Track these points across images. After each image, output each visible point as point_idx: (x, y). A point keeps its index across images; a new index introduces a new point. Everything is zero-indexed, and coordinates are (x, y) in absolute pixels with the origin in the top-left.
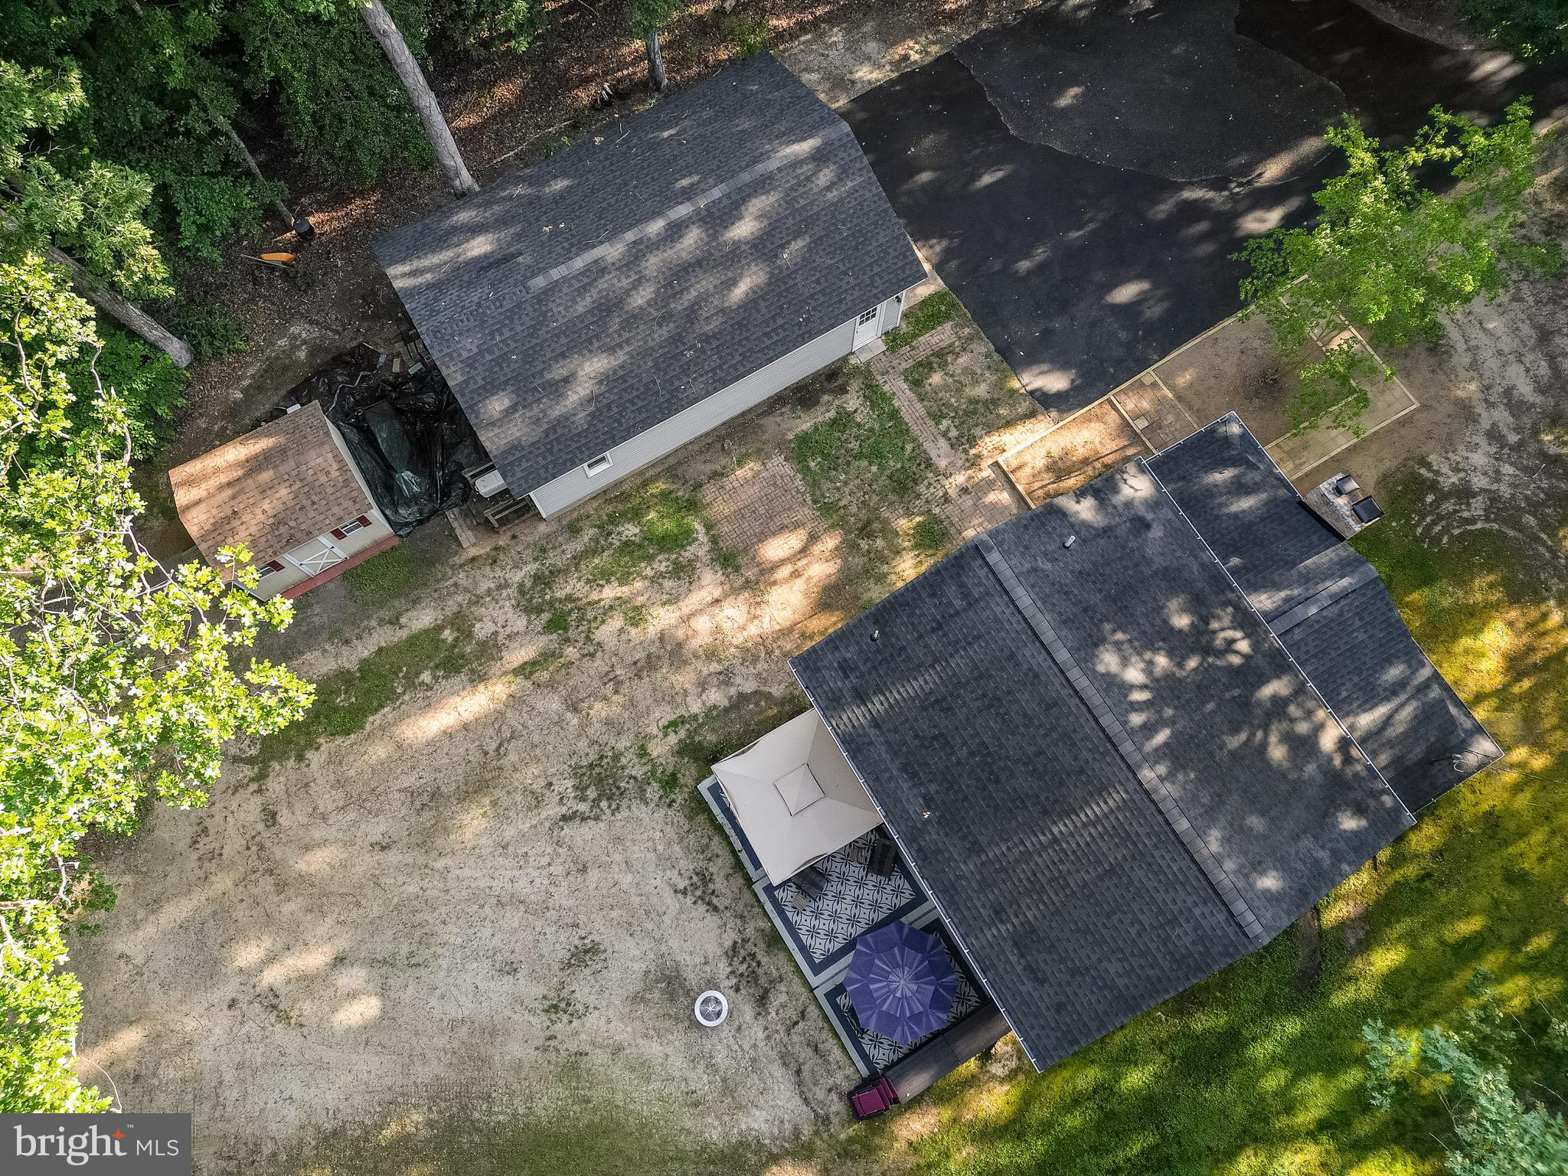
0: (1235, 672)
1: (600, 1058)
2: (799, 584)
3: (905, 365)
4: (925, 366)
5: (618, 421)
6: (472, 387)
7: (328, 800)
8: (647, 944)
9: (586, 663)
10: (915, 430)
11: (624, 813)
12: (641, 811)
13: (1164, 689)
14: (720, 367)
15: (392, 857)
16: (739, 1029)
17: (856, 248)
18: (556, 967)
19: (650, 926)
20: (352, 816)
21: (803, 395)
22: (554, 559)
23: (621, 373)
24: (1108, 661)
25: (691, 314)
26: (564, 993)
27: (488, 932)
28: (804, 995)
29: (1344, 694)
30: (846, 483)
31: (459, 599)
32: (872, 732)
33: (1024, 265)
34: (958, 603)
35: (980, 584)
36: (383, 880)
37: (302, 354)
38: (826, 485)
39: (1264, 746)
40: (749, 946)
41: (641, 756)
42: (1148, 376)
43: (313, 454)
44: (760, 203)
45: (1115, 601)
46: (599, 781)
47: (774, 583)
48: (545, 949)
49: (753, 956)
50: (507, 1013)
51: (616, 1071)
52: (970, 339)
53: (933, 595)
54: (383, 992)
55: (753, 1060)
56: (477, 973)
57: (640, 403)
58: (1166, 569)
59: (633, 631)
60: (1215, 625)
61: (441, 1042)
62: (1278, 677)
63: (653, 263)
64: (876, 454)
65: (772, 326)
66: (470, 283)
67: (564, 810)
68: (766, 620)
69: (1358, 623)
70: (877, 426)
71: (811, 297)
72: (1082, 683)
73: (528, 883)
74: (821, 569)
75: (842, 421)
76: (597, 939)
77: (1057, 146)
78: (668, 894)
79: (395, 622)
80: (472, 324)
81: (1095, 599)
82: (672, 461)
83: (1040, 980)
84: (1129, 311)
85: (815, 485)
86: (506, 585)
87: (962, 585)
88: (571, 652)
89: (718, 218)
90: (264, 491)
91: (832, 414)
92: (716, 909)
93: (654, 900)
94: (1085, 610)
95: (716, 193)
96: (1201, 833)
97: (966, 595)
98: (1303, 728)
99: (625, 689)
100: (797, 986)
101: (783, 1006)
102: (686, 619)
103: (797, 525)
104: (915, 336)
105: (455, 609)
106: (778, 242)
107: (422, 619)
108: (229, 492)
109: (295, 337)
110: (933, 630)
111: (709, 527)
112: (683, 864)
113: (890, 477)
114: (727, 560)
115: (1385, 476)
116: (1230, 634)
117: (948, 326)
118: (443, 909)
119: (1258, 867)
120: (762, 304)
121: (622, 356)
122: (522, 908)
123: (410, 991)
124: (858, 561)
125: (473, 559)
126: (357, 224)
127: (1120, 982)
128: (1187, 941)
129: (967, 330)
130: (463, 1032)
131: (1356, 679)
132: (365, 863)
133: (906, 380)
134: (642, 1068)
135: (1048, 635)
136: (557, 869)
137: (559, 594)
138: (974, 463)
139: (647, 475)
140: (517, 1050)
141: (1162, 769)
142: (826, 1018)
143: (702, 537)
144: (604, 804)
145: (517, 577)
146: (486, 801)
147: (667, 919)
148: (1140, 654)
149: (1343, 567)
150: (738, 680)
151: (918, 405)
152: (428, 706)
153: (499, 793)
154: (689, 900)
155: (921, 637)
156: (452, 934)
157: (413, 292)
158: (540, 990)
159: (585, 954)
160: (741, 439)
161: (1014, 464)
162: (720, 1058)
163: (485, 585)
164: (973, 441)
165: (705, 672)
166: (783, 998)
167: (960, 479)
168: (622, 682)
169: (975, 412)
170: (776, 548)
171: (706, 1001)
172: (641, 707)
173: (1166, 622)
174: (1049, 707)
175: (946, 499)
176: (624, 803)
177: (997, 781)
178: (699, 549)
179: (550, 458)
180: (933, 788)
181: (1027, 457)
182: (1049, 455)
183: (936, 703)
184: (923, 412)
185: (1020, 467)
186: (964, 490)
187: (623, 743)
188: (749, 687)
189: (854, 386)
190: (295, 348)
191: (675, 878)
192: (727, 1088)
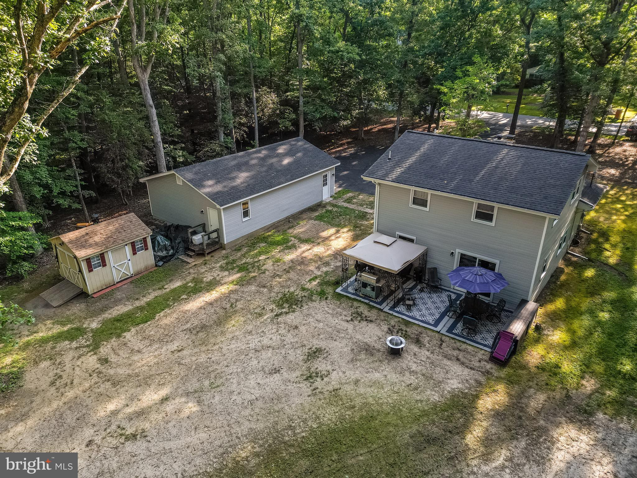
1: (348, 388)
2: (341, 239)
3: (342, 201)
4: (349, 200)
5: (253, 188)
8: (345, 341)
9: (262, 275)
10: (356, 209)
11: (306, 307)
12: (314, 304)
15: (186, 352)
16: (415, 354)
18: (301, 363)
19: (342, 335)
20: (157, 346)
21: (311, 210)
22: (233, 258)
26: (312, 370)
27: (255, 362)
28: (437, 335)
30: (340, 221)
31: (192, 275)
36: (184, 362)
38: (333, 222)
40: (397, 327)
41: (303, 290)
44: (283, 148)
46: (287, 301)
47: (331, 241)
48: (291, 358)
49: (401, 330)
50: (283, 387)
51: (362, 390)
52: (359, 194)
54: (199, 402)
55: (432, 363)
57: (260, 185)
59: (279, 263)
61: (247, 412)
65: (298, 170)
67: (275, 313)
70: (342, 210)
73: (269, 340)
74: (347, 235)
75: (329, 211)
76: (318, 347)
78: (345, 324)
79: (162, 288)
85: (329, 223)
86: (213, 268)
88: (253, 274)
91: (324, 211)
93: (339, 327)
101: (430, 341)
102: (299, 255)
103: (330, 229)
104: (341, 196)
105: (191, 278)
107: (175, 284)
111: (295, 237)
112: (345, 313)
113: (355, 217)
114: (307, 241)
117: (350, 193)
118: (224, 362)
120: (294, 165)
122: (271, 349)
125: (195, 265)
130: (259, 404)
133: (345, 202)
134: (375, 384)
136: (282, 331)
137: (240, 264)
140: (297, 400)
142: (453, 339)
144: (294, 307)
145: (218, 265)
146: (233, 321)
147: (349, 331)
150: (333, 264)
151: (353, 205)
153: (238, 318)
154: (356, 322)
156: (234, 369)
158: (298, 373)
159: (315, 354)
160: (295, 220)
162: (414, 367)
163: (203, 270)
165: (317, 265)
166: (428, 338)
168: (282, 276)
170: (326, 234)
172: (295, 279)
176: (304, 304)
178: (294, 242)
184: (355, 206)
187: (292, 289)
189: (328, 206)
191: (344, 318)
192: (427, 377)
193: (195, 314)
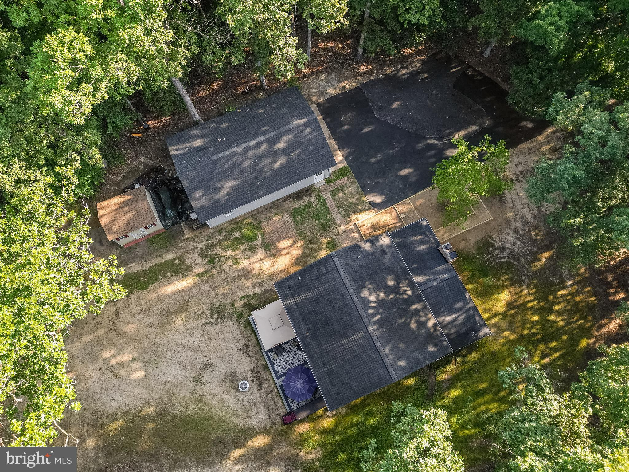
0: (405, 300)
1: (209, 397)
2: (289, 256)
3: (331, 189)
4: (337, 190)
5: (235, 203)
6: (191, 188)
7: (135, 310)
8: (227, 364)
9: (219, 275)
10: (331, 211)
11: (225, 324)
12: (230, 324)
13: (381, 303)
14: (268, 188)
15: (152, 330)
16: (252, 393)
17: (315, 154)
18: (199, 369)
19: (229, 359)
20: (142, 316)
21: (297, 196)
22: (213, 241)
23: (237, 187)
24: (365, 293)
25: (261, 170)
26: (200, 377)
27: (179, 356)
28: (273, 385)
29: (442, 310)
30: (307, 226)
31: (182, 251)
32: (295, 307)
33: (373, 160)
34: (324, 272)
35: (331, 267)
36: (149, 336)
37: (141, 167)
38: (301, 226)
39: (409, 323)
40: (258, 368)
41: (232, 306)
42: (407, 200)
43: (141, 203)
44: (286, 138)
45: (371, 276)
46: (218, 313)
47: (281, 255)
48: (196, 363)
49: (259, 372)
50: (182, 381)
51: (213, 402)
52: (353, 183)
53: (317, 268)
54: (146, 370)
55: (255, 403)
56: (175, 367)
57: (242, 197)
58: (389, 267)
59: (235, 266)
60: (401, 285)
61: (162, 387)
62: (418, 303)
63: (251, 153)
64: (318, 217)
65: (286, 176)
66: (193, 155)
67: (207, 321)
68: (277, 267)
69: (449, 289)
70: (319, 208)
71: (299, 168)
72: (355, 298)
73: (193, 342)
74: (296, 252)
75: (309, 206)
76: (212, 361)
77: (390, 121)
78: (235, 350)
79: (161, 256)
80: (192, 169)
81: (365, 274)
82: (253, 213)
83: (333, 385)
84: (405, 178)
85: (297, 225)
86: (197, 248)
87: (326, 266)
88: (214, 271)
89: (273, 141)
90: (126, 213)
91: (306, 203)
92: (249, 356)
93: (231, 351)
94: (361, 278)
95: (272, 134)
96: (383, 347)
97: (326, 270)
98: (423, 319)
99: (230, 285)
100: (271, 382)
101: (266, 388)
102: (251, 264)
103: (290, 237)
104: (335, 180)
105: (180, 254)
106: (290, 151)
107: (170, 256)
108: (114, 213)
109: (140, 161)
110: (316, 279)
111: (262, 235)
112: (241, 341)
113: (321, 225)
114: (267, 246)
115: (478, 241)
116: (406, 288)
117: (346, 178)
118: (166, 347)
119: (399, 359)
120: (284, 169)
121: (238, 182)
122: (190, 350)
123: (154, 371)
124: (308, 251)
125: (187, 239)
126: (163, 126)
127: (355, 388)
128: (375, 378)
129: (352, 180)
130: (169, 385)
131: (446, 306)
132: (145, 330)
133: (330, 194)
134: (221, 402)
135: (348, 284)
136: (202, 339)
137: (213, 252)
138: (348, 223)
139: (245, 217)
140: (184, 392)
141: (375, 327)
142: (279, 393)
143: (260, 238)
144: (219, 320)
145: (200, 245)
146: (183, 315)
147: (234, 358)
148: (375, 292)
149: (447, 271)
150: (265, 285)
151: (333, 203)
152: (169, 283)
153: (187, 313)
154: (242, 353)
155: (312, 280)
156: (168, 355)
157: (176, 156)
158: (193, 375)
159: (208, 366)
160: (276, 208)
161: (361, 225)
162: (245, 402)
163: (190, 247)
164: (349, 216)
165: (255, 282)
166: (267, 385)
167: (343, 228)
168: (229, 282)
169: (351, 207)
170: (283, 244)
171: (242, 384)
172: (234, 291)
173: (386, 283)
174: (346, 305)
175: (338, 234)
176: (225, 320)
177: (329, 326)
178: (258, 242)
179: (212, 212)
180: (310, 326)
181: (365, 223)
182: (372, 223)
183: (314, 301)
184: (334, 205)
185: (362, 226)
186: (344, 232)
187: (227, 302)
188: (268, 288)
189: (314, 194)
190: (140, 165)
191: (238, 345)
192: (246, 411)
193: (169, 296)
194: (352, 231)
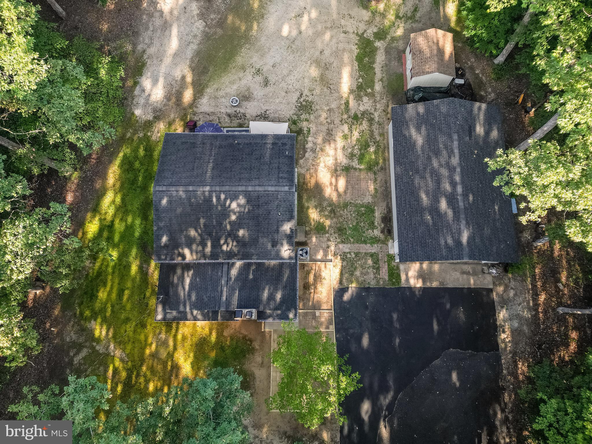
0: (219, 240)
1: (241, 75)
2: (328, 183)
3: (380, 256)
4: (376, 261)
5: (400, 144)
6: (431, 106)
7: (341, 46)
8: (259, 97)
9: (340, 119)
10: (357, 245)
11: (294, 108)
12: (292, 112)
13: (226, 212)
14: (402, 181)
15: (318, 53)
17: (421, 242)
18: (268, 76)
19: (263, 100)
20: (334, 49)
21: (387, 219)
22: (375, 127)
23: (415, 150)
24: (242, 201)
25: (423, 177)
26: (260, 74)
27: (286, 65)
28: (224, 125)
30: (351, 215)
31: (378, 98)
32: (264, 142)
33: (395, 316)
36: (313, 49)
38: (354, 209)
39: (197, 231)
40: (243, 119)
41: (306, 119)
42: (332, 328)
43: (436, 66)
44: (450, 213)
45: (257, 217)
46: (306, 106)
47: (332, 177)
48: (273, 75)
49: (240, 119)
50: (264, 61)
51: (236, 77)
52: (378, 282)
54: (287, 38)
55: (218, 106)
56: (278, 59)
57: (402, 152)
58: (258, 242)
59: (342, 135)
60: (235, 243)
61: (267, 45)
62: (211, 252)
63: (444, 172)
64: (355, 229)
65: (407, 203)
66: (467, 121)
67: (304, 95)
68: (323, 169)
70: (364, 235)
71: (411, 220)
72: (240, 188)
73: (291, 80)
74: (328, 192)
75: (372, 226)
76: (268, 87)
78: (268, 108)
79: (381, 80)
81: (261, 211)
82: (387, 171)
84: (359, 340)
85: (356, 206)
86: (375, 110)
88: (345, 116)
89: (452, 200)
91: (376, 224)
92: (257, 117)
93: (268, 104)
94: (259, 205)
95: (461, 204)
96: (186, 191)
98: (194, 247)
99: (326, 124)
100: (227, 125)
101: (224, 120)
102: (336, 149)
103: (345, 192)
104: (389, 265)
105: (376, 96)
106: (435, 217)
107: (378, 87)
109: (490, 94)
111: (360, 170)
112: (272, 115)
113: (345, 229)
114: (347, 169)
115: (255, 378)
116: (230, 246)
117: (387, 278)
118: (298, 58)
119: (170, 202)
120: (416, 203)
122: (286, 75)
123: (283, 44)
124: (325, 204)
125: (388, 106)
129: (382, 283)
130: (267, 50)
132: (319, 45)
133: (375, 253)
134: (232, 83)
136: (290, 87)
137: (364, 122)
138: (335, 255)
140: (255, 59)
141: (207, 194)
143: (358, 166)
144: (299, 105)
145: (376, 114)
146: (318, 79)
147: (262, 105)
148: (239, 212)
150: (311, 153)
151: (364, 251)
152: (351, 76)
153: (318, 83)
154: (263, 112)
156: (291, 58)
157: (472, 106)
158: (265, 70)
159: (266, 83)
160: (383, 194)
161: (327, 266)
162: (223, 100)
163: (378, 106)
164: (343, 260)
165: (318, 146)
166: (226, 121)
167: (332, 248)
168: (329, 125)
169: (352, 266)
170: (342, 183)
171: (237, 101)
172: (319, 126)
173: (244, 228)
174: (240, 179)
175: (329, 240)
176: (296, 109)
177: (232, 159)
178: (355, 163)
180: (241, 147)
181: (327, 271)
182: (324, 278)
183: (260, 158)
184: (361, 251)
185: (325, 267)
186: (328, 247)
187: (312, 117)
188: (307, 155)
189: (382, 237)
190: (486, 92)
191: (270, 111)
192: (216, 98)
193: (340, 73)
194: (326, 254)
